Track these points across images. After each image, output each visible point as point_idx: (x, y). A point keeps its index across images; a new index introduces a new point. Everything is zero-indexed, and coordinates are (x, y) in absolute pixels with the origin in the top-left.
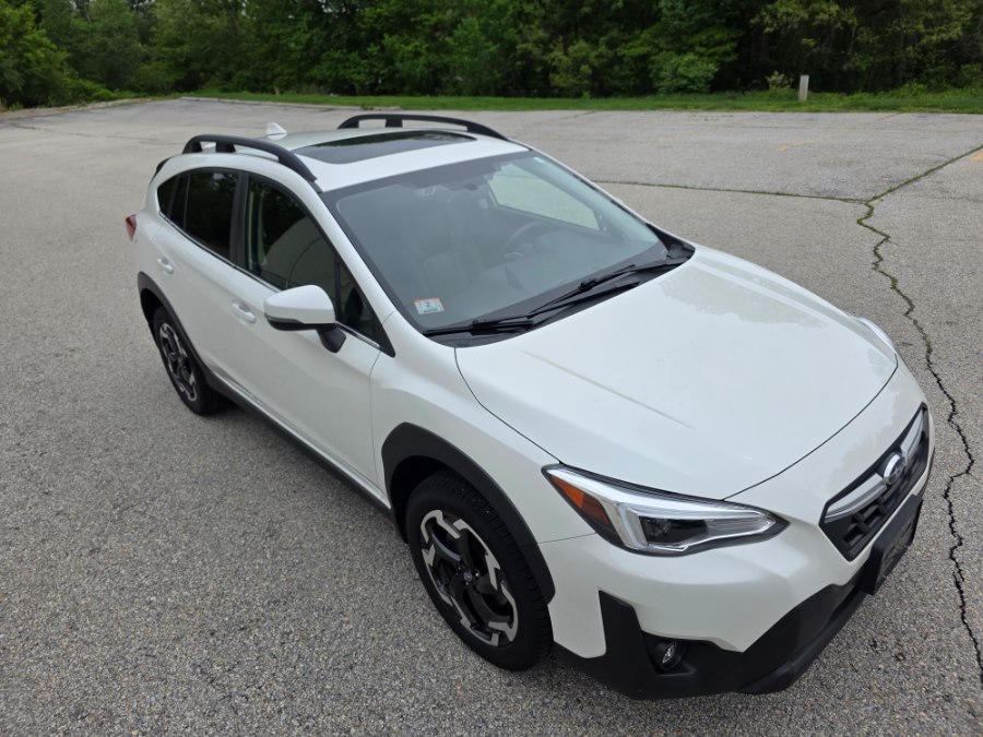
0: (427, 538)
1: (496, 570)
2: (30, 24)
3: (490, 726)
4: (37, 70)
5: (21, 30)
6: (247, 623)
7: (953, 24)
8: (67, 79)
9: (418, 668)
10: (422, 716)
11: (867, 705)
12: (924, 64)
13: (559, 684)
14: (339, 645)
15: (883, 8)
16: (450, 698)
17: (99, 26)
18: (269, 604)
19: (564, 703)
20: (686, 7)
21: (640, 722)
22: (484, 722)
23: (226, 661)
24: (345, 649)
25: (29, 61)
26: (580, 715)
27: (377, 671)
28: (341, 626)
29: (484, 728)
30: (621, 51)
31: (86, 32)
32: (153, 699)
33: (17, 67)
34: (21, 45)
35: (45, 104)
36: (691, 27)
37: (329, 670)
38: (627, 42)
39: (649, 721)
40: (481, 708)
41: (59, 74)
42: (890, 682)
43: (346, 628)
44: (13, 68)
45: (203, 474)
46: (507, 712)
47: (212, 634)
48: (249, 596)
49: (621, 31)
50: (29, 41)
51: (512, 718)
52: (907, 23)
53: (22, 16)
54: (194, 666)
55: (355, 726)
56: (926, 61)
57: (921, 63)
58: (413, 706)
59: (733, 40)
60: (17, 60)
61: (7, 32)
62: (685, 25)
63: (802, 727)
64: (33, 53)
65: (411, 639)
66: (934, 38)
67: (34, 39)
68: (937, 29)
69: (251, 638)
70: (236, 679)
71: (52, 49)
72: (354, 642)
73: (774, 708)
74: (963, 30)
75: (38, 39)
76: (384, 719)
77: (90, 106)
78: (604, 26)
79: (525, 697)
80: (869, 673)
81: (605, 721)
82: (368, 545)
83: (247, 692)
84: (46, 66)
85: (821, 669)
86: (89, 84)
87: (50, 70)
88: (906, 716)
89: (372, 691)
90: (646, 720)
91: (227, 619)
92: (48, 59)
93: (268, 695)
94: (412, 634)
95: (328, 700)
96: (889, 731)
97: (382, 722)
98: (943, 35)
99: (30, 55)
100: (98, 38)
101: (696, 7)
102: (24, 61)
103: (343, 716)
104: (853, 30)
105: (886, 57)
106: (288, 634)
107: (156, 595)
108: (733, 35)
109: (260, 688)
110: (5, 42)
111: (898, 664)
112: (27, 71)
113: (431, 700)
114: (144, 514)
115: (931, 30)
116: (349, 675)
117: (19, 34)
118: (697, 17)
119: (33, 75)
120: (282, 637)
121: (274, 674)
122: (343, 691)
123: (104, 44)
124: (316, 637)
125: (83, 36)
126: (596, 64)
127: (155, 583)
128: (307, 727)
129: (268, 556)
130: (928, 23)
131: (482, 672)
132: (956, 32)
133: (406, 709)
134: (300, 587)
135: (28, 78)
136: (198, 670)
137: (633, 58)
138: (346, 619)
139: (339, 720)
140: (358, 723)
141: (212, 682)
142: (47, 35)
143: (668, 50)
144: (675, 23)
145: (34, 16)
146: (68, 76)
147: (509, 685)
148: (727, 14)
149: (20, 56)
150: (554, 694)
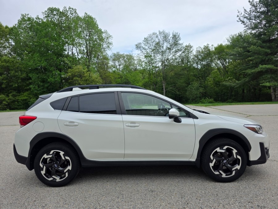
0: (212, 158)
1: (236, 153)
30: (17, 98)
36: (41, 93)
38: (19, 96)
49: (16, 92)
62: (39, 92)
78: (10, 91)
126: (9, 101)
137: (22, 100)
143: (33, 98)
144: (35, 91)
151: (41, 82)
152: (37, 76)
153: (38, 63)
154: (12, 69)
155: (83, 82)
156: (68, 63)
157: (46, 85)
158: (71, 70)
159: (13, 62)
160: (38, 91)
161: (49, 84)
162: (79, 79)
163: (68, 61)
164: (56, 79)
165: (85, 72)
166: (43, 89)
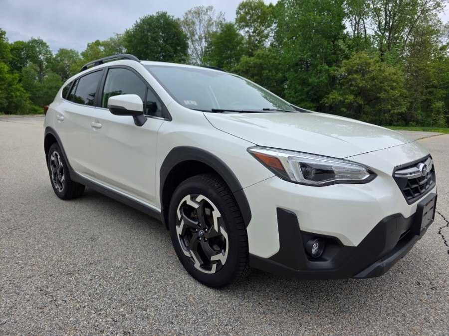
0: (179, 217)
1: (218, 218)
2: (16, 81)
3: (209, 314)
4: (15, 100)
5: (11, 83)
6: (72, 271)
7: (402, 106)
8: (28, 104)
9: (168, 289)
10: (169, 309)
11: (421, 307)
12: (392, 121)
13: (249, 297)
14: (124, 281)
15: (374, 99)
16: (186, 302)
17: (47, 85)
18: (86, 265)
19: (252, 305)
20: (296, 93)
21: (295, 313)
22: (205, 312)
23: (56, 286)
24: (127, 282)
25: (12, 96)
26: (261, 309)
27: (145, 291)
28: (126, 273)
29: (205, 314)
31: (40, 87)
32: (8, 301)
33: (6, 98)
34: (10, 90)
35: (15, 113)
36: (297, 101)
37: (116, 291)
39: (300, 312)
40: (204, 306)
41: (24, 102)
42: (431, 298)
43: (128, 274)
44: (4, 98)
45: (60, 219)
46: (219, 308)
47: (51, 276)
48: (76, 262)
50: (14, 88)
51: (223, 310)
52: (384, 105)
53: (13, 78)
54: (37, 288)
55: (128, 314)
56: (393, 120)
57: (391, 120)
58: (164, 305)
59: (315, 107)
60: (6, 95)
61: (5, 84)
63: (388, 316)
64: (14, 93)
65: (165, 279)
66: (396, 111)
67: (16, 87)
68: (396, 108)
69: (73, 277)
70: (61, 294)
71: (24, 93)
72: (133, 279)
73: (370, 308)
74: (407, 108)
75: (18, 88)
76: (146, 311)
77: (35, 116)
79: (229, 302)
80: (419, 295)
81: (275, 312)
82: (145, 244)
83: (66, 299)
84: (19, 99)
85: (393, 293)
86: (37, 108)
87: (21, 100)
88: (444, 311)
89: (141, 299)
90: (299, 312)
91: (61, 270)
92: (21, 96)
93: (78, 300)
94: (166, 276)
95: (114, 302)
96: (436, 318)
97: (145, 312)
98: (399, 110)
99: (13, 94)
100: (45, 90)
101: (300, 93)
102: (10, 96)
103: (122, 310)
104: (363, 106)
105: (377, 118)
106: (95, 276)
107: (22, 260)
108: (314, 105)
109: (74, 297)
110: (3, 87)
111: (434, 292)
112: (10, 100)
113: (174, 303)
114: (24, 232)
115: (393, 108)
116: (128, 293)
117: (10, 85)
118: (300, 97)
119: (12, 102)
120: (91, 277)
121: (84, 292)
122: (123, 299)
123: (47, 93)
124: (111, 278)
125: (39, 89)
127: (23, 256)
128: (100, 314)
129: (89, 247)
130: (393, 106)
131: (205, 292)
132: (404, 109)
133: (160, 307)
134: (105, 259)
135: (10, 103)
136: (39, 290)
138: (129, 271)
139: (119, 311)
140: (130, 312)
141: (45, 295)
142: (22, 87)
145: (18, 79)
146: (29, 103)
147: (220, 297)
148: (312, 97)
149: (9, 94)
150: (246, 301)
151: (299, 84)
152: (295, 75)
153: (299, 54)
154: (265, 67)
155: (364, 82)
156: (344, 48)
157: (306, 89)
158: (347, 62)
159: (268, 56)
160: (294, 98)
161: (310, 88)
162: (358, 77)
163: (346, 45)
164: (321, 79)
165: (372, 64)
166: (301, 95)
